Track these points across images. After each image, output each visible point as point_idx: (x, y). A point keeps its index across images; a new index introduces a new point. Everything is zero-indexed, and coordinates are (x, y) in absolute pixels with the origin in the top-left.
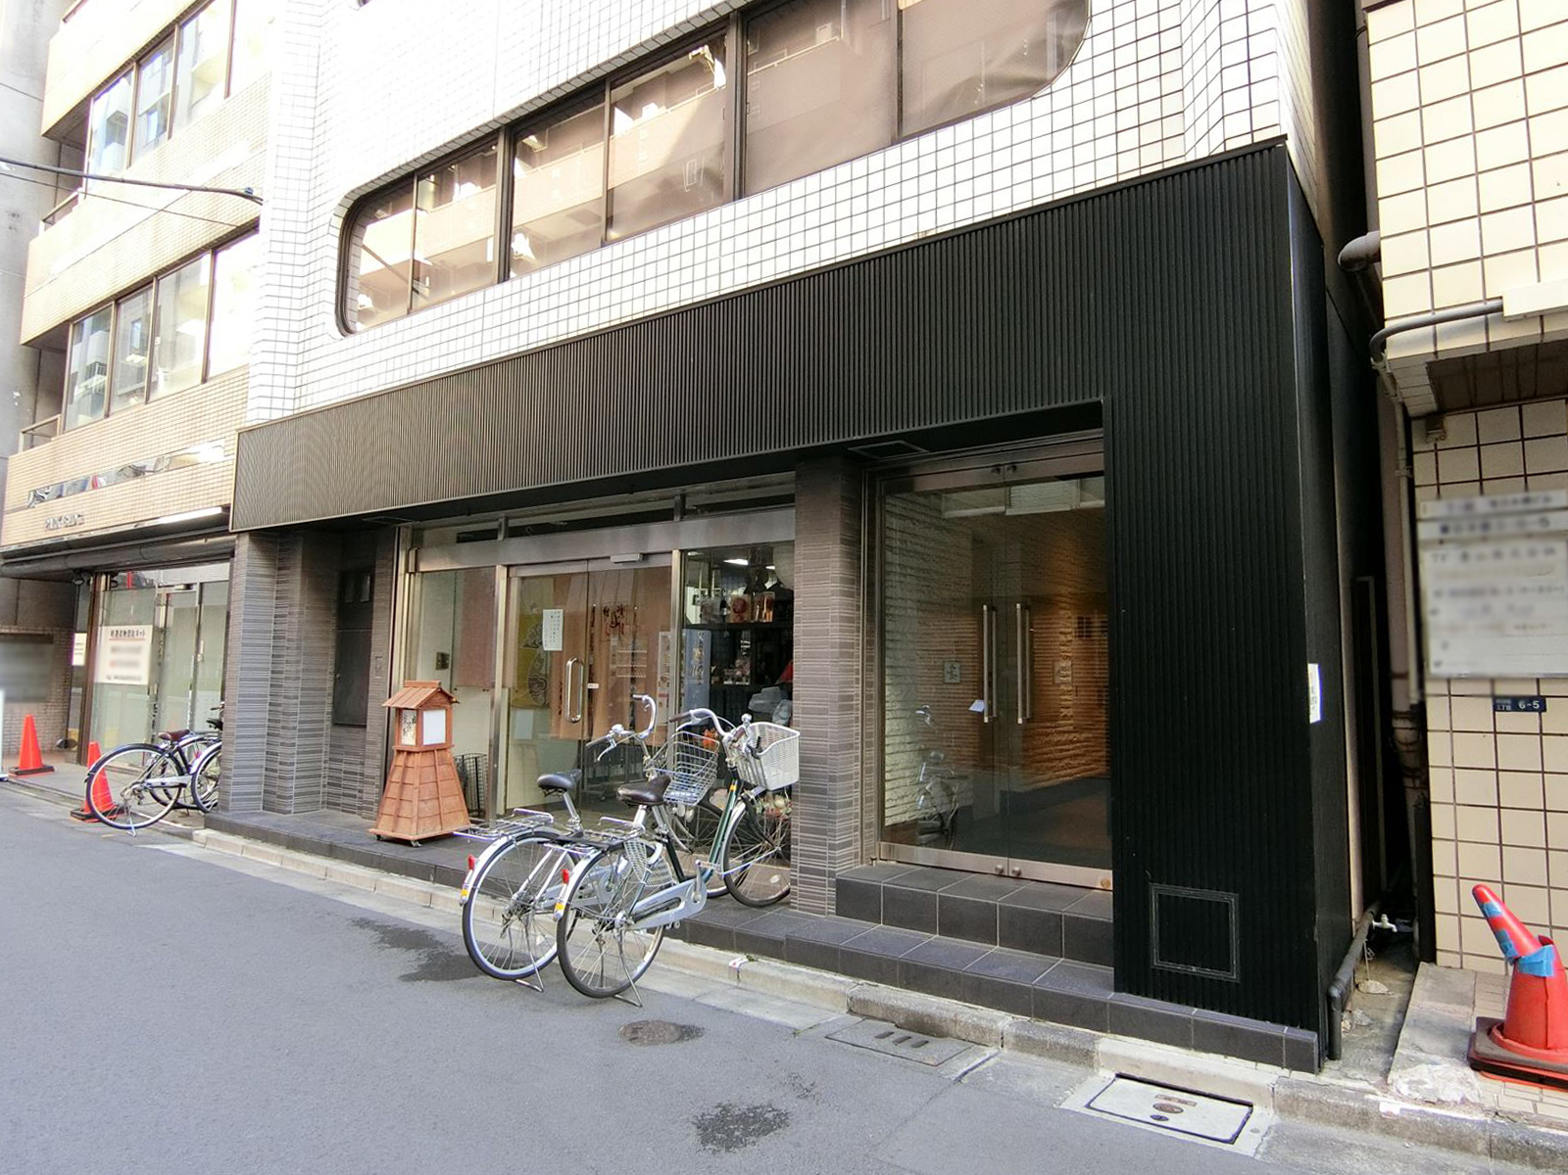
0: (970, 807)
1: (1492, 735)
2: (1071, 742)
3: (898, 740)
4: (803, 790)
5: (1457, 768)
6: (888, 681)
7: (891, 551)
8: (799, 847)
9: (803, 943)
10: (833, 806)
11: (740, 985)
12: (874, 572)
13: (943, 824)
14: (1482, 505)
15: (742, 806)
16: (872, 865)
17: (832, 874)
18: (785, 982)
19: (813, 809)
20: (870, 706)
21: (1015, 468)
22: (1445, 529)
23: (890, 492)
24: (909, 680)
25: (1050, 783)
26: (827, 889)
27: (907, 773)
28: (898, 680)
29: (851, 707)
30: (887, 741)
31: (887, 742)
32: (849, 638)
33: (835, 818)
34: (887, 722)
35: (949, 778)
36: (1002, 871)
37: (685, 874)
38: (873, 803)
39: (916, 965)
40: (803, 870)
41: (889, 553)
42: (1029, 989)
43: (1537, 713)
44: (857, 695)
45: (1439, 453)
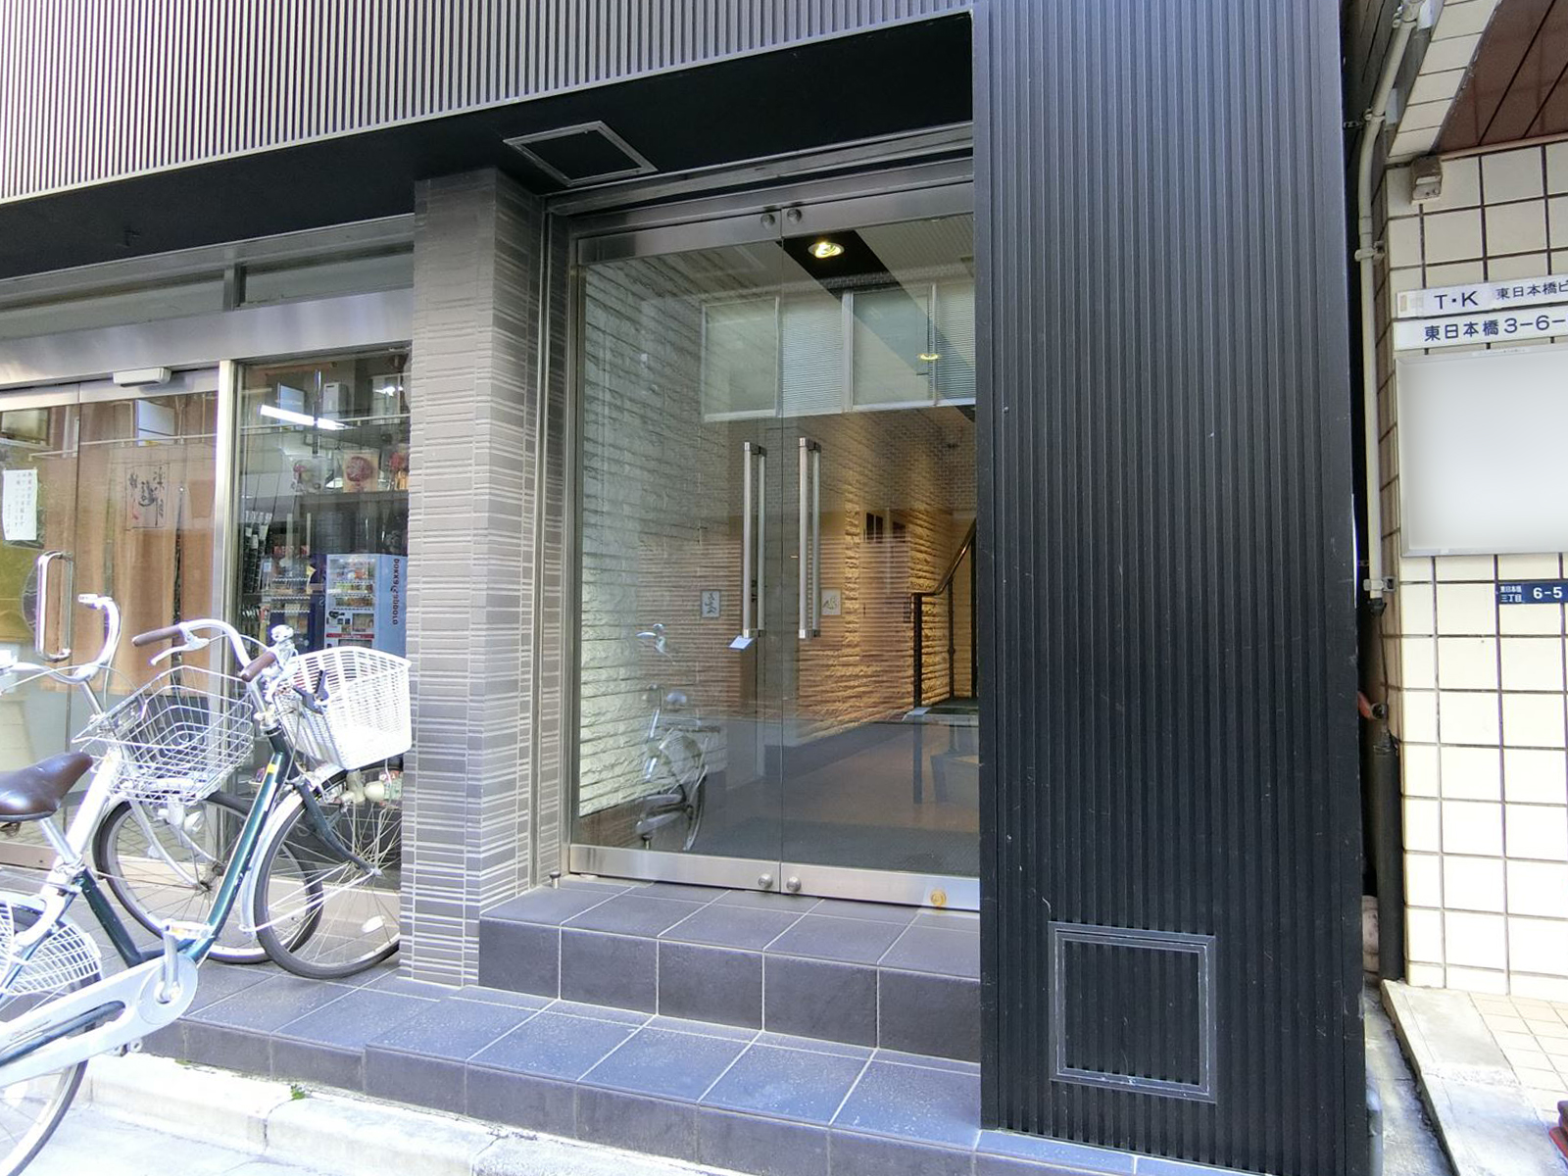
0: (722, 772)
1: (1494, 640)
2: (857, 677)
3: (604, 674)
4: (425, 765)
5: (1444, 690)
6: (586, 576)
7: (597, 365)
8: (415, 867)
9: (396, 1058)
10: (474, 792)
11: (269, 1152)
12: (562, 391)
13: (684, 799)
14: (1487, 297)
15: (294, 801)
16: (551, 885)
17: (472, 912)
18: (353, 1145)
19: (436, 797)
20: (552, 617)
21: (799, 214)
22: (1432, 333)
23: (595, 256)
24: (626, 578)
25: (832, 731)
26: (463, 939)
27: (622, 727)
28: (606, 577)
29: (513, 618)
30: (585, 676)
31: (583, 679)
32: (510, 496)
33: (479, 812)
34: (585, 646)
35: (694, 731)
36: (770, 884)
37: (140, 950)
38: (557, 781)
39: (609, 1096)
40: (422, 907)
41: (590, 366)
42: (823, 1135)
43: (1558, 605)
44: (527, 597)
45: (1426, 217)
